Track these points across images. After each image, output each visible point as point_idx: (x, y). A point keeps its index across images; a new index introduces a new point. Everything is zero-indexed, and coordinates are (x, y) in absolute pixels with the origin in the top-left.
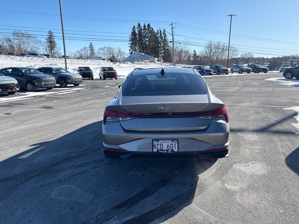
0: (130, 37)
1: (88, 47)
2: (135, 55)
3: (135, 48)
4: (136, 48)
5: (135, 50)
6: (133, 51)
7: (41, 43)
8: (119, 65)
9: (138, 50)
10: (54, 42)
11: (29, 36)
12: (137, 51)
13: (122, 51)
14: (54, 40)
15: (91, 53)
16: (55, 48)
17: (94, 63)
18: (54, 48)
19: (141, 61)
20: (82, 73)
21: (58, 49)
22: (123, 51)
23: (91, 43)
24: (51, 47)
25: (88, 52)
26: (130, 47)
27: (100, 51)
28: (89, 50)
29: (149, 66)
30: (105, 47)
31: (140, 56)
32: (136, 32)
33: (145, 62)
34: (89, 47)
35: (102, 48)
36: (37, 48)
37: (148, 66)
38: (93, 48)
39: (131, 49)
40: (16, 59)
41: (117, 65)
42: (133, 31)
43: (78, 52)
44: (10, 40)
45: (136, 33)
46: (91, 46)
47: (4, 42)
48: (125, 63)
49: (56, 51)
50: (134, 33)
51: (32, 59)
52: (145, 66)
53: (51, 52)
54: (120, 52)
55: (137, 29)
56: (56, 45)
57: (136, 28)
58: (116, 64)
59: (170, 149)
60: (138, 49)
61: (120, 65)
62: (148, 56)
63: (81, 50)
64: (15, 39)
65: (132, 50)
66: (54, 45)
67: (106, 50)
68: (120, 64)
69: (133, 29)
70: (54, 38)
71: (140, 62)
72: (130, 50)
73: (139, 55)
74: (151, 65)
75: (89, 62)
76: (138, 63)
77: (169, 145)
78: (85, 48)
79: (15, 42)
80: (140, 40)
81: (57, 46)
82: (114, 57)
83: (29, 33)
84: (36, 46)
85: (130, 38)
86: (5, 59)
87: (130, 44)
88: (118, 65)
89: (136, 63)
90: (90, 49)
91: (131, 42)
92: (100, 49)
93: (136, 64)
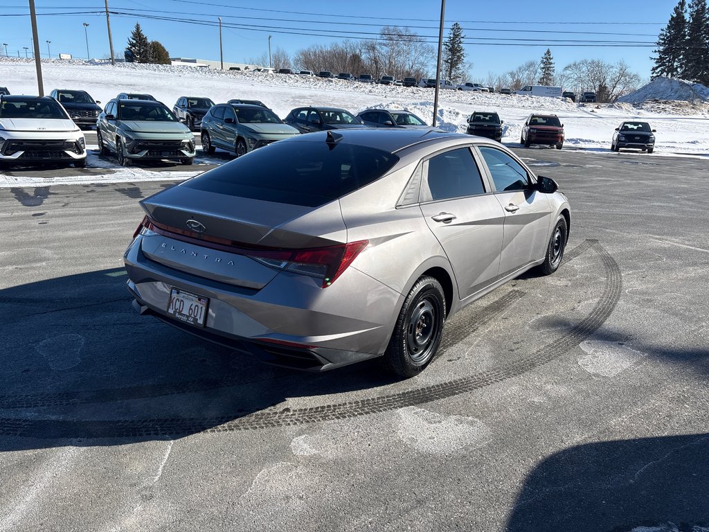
0: (662, 32)
1: (539, 62)
2: (662, 85)
3: (672, 65)
4: (675, 64)
5: (672, 70)
6: (665, 74)
7: (433, 53)
8: (593, 111)
9: (679, 70)
10: (459, 51)
11: (411, 38)
12: (675, 73)
13: (631, 70)
14: (461, 45)
15: (543, 78)
16: (460, 66)
17: (527, 104)
18: (457, 64)
19: (665, 103)
20: (474, 127)
21: (467, 66)
22: (634, 72)
23: (548, 52)
24: (451, 63)
25: (538, 74)
26: (657, 62)
27: (568, 72)
28: (539, 70)
29: (687, 117)
30: (583, 63)
31: (676, 87)
32: (683, 17)
33: (676, 106)
34: (542, 62)
35: (575, 65)
36: (422, 64)
37: (684, 117)
38: (551, 64)
39: (657, 68)
40: (362, 89)
41: (586, 112)
42: (675, 15)
43: (512, 75)
44: (373, 48)
45: (684, 21)
46: (546, 58)
47: (363, 51)
48: (611, 107)
49: (461, 71)
50: (677, 22)
51: (393, 89)
52: (673, 116)
53: (450, 74)
54: (623, 74)
55: (689, 10)
56: (462, 57)
57: (687, 6)
58: (585, 109)
59: (193, 316)
60: (681, 67)
61: (596, 110)
62: (704, 87)
63: (520, 69)
64: (384, 45)
65: (663, 71)
66: (459, 57)
67: (584, 69)
68: (597, 108)
69: (678, 8)
70: (462, 40)
71: (662, 106)
72: (654, 69)
73: (674, 84)
74: (695, 116)
75: (515, 102)
76: (652, 107)
77: (193, 307)
78: (531, 64)
79: (383, 51)
80: (695, 39)
81: (465, 60)
82: (603, 88)
83: (412, 31)
84: (422, 59)
85: (661, 35)
86: (344, 89)
87: (659, 51)
88: (591, 110)
89: (648, 106)
90: (542, 66)
91: (661, 48)
92: (570, 67)
93: (647, 110)
